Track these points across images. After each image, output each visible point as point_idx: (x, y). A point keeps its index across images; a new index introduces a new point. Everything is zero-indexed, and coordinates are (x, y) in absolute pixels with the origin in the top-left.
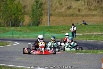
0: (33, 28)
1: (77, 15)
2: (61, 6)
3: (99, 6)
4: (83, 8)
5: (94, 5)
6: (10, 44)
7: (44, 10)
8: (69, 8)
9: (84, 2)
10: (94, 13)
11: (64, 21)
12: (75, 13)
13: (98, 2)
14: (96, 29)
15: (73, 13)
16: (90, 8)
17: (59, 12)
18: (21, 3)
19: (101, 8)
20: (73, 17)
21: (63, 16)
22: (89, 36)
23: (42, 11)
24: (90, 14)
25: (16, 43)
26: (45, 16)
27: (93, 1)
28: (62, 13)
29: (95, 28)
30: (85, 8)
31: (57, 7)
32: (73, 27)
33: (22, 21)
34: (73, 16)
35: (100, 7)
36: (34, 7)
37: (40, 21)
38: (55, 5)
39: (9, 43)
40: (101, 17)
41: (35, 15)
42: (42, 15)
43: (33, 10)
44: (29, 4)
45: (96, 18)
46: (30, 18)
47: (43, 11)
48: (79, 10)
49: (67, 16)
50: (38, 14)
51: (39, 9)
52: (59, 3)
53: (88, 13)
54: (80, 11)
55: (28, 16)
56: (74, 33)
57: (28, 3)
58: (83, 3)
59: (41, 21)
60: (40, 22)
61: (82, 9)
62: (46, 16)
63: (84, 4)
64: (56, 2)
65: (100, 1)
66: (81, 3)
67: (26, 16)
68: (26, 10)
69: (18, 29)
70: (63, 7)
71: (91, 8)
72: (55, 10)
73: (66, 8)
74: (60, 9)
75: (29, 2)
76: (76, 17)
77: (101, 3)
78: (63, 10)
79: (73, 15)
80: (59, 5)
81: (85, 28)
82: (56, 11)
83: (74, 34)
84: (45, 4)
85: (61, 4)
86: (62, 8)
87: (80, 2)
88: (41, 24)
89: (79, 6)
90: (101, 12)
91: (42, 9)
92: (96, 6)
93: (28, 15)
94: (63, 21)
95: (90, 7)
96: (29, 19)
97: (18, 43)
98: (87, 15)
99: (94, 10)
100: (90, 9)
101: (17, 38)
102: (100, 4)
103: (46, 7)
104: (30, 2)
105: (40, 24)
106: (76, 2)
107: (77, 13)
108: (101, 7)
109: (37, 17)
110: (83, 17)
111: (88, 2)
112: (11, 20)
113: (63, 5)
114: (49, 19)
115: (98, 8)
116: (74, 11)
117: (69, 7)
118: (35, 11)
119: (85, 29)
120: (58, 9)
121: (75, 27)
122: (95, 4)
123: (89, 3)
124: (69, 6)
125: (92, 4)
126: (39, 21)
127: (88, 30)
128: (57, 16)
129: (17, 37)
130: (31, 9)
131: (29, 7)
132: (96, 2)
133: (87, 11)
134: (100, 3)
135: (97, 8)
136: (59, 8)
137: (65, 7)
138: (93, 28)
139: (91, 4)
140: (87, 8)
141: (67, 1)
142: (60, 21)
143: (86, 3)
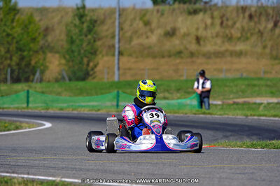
0: (79, 87)
1: (192, 54)
2: (148, 28)
3: (254, 29)
4: (209, 33)
5: (238, 25)
6: (26, 125)
7: (99, 39)
8: (171, 34)
9: (212, 17)
10: (240, 47)
11: (157, 69)
12: (187, 49)
13: (251, 17)
14: (257, 89)
15: (182, 48)
16: (229, 36)
17: (141, 45)
18: (37, 18)
19: (260, 34)
20: (182, 58)
21: (154, 57)
22: (245, 106)
23: (95, 41)
24: (227, 51)
25: (44, 125)
26: (103, 56)
27: (238, 16)
28: (150, 47)
29: (255, 85)
30: (214, 35)
31: (136, 32)
32: (201, 81)
33: (41, 70)
34: (182, 55)
35: (257, 30)
36: (74, 32)
37: (89, 69)
38: (131, 25)
39: (23, 125)
40: (258, 59)
41: (76, 54)
42: (94, 53)
43: (72, 38)
44: (60, 23)
45: (244, 60)
46: (63, 61)
47: (99, 43)
48: (198, 39)
49: (163, 57)
50: (85, 51)
51: (86, 36)
52: (141, 19)
53: (223, 49)
54: (202, 42)
55: (57, 55)
56: (204, 98)
57: (56, 20)
58: (209, 21)
59: (93, 69)
60: (91, 73)
61: (206, 38)
62: (107, 55)
63: (212, 24)
64: (135, 19)
65: (256, 15)
66: (202, 20)
67: (49, 55)
68: (49, 38)
69: (35, 88)
70: (152, 31)
71: (231, 34)
72: (131, 39)
73: (162, 33)
74: (144, 37)
75: (59, 17)
76: (189, 60)
77: (259, 19)
78: (154, 39)
79: (180, 53)
80: (141, 24)
81: (227, 86)
82: (135, 42)
83: (206, 100)
84: (103, 22)
85: (147, 24)
86: (149, 34)
87: (200, 16)
88: (94, 78)
89: (197, 29)
90: (260, 44)
91: (95, 36)
92: (246, 28)
93: (57, 52)
94: (153, 69)
95: (227, 32)
96: (60, 64)
97: (48, 125)
98: (219, 55)
99: (239, 39)
100: (227, 35)
101: (43, 111)
102: (256, 23)
103: (107, 30)
104: (62, 17)
105: (90, 78)
106: (190, 17)
107: (193, 47)
108: (259, 31)
109: (82, 58)
110: (209, 58)
111: (222, 17)
112: (9, 66)
113: (154, 25)
114: (118, 64)
115: (252, 34)
116: (185, 42)
117: (171, 32)
118: (78, 41)
119: (226, 89)
120: (138, 37)
121: (208, 80)
122: (242, 22)
123: (225, 19)
124: (169, 28)
125: (235, 23)
126: (87, 70)
127: (235, 91)
128: (137, 57)
129: (43, 109)
130: (63, 37)
131: (57, 32)
132: (244, 18)
133: (219, 41)
134: (256, 19)
135: (249, 35)
136: (142, 35)
137: (160, 31)
138: (249, 85)
139: (230, 23)
140: (221, 34)
141: (162, 14)
142: (143, 70)
143: (218, 21)
